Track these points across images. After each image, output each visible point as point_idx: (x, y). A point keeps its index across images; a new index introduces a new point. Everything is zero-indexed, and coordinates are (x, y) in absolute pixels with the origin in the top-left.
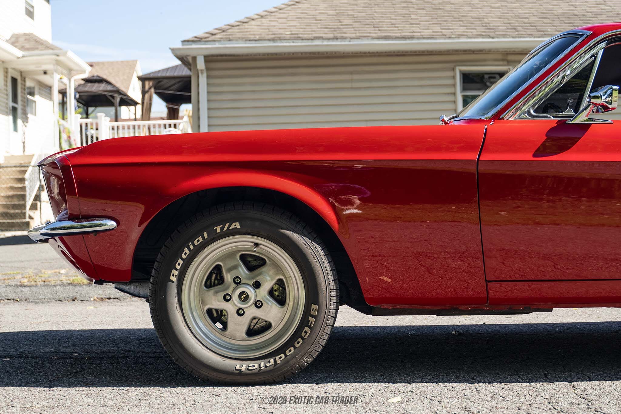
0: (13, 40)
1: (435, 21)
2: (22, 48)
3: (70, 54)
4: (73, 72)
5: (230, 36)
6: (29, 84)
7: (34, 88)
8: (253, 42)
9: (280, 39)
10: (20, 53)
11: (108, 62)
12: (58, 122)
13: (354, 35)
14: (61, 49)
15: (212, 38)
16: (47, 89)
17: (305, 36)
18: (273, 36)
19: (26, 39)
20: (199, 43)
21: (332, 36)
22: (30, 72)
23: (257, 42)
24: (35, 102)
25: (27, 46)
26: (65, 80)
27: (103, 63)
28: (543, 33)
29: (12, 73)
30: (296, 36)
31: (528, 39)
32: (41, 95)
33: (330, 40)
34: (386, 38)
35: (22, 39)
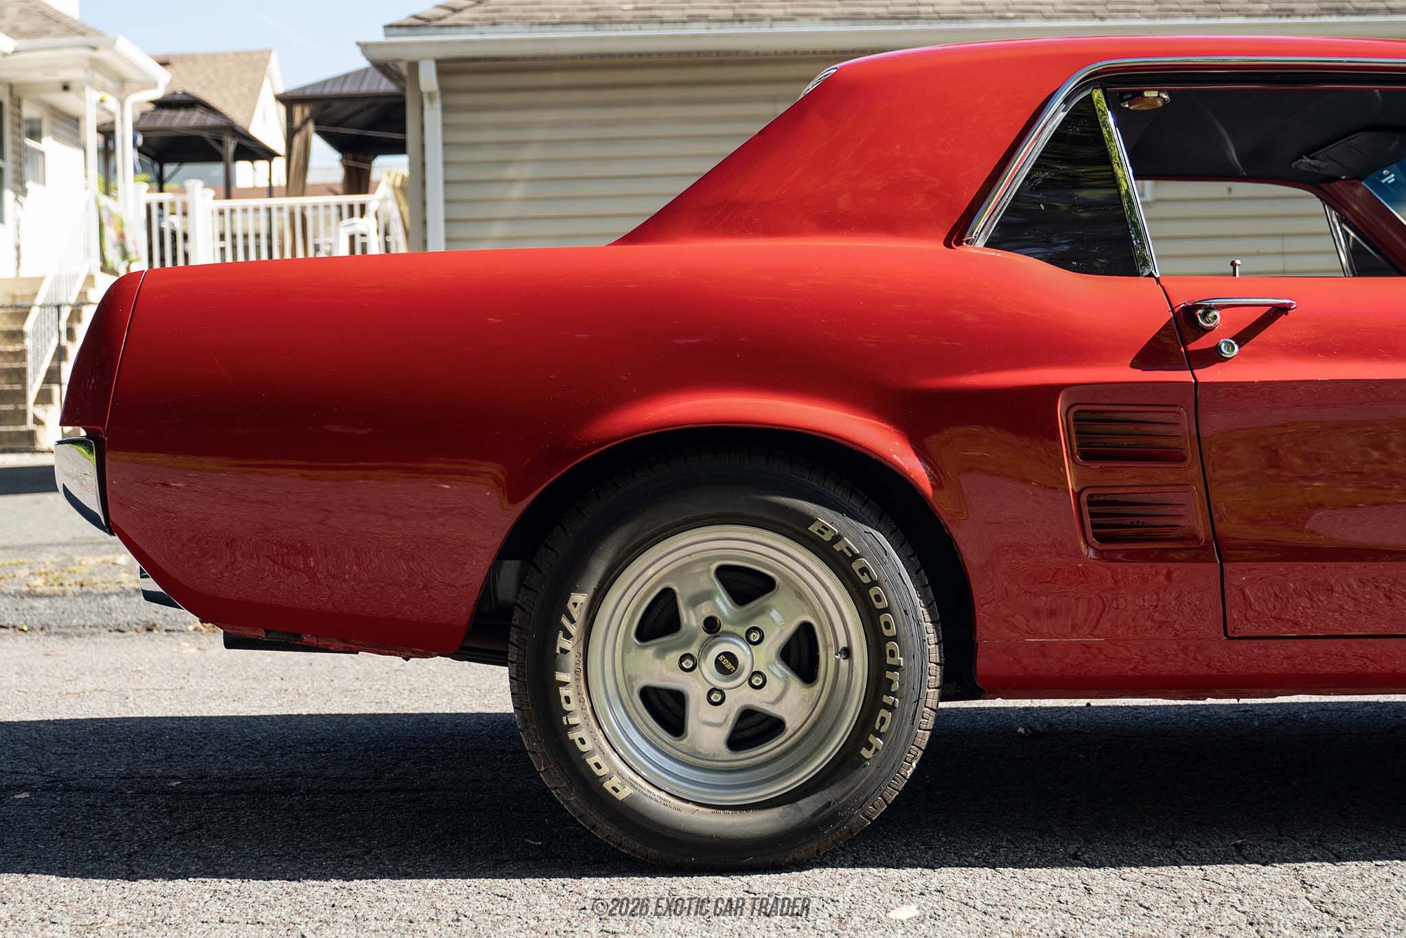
2: (14, 32)
3: (124, 45)
4: (128, 86)
5: (496, 15)
6: (28, 111)
7: (40, 121)
8: (549, 28)
9: (610, 21)
10: (8, 44)
11: (205, 56)
12: (97, 201)
13: (779, 12)
14: (101, 34)
15: (453, 19)
16: (70, 123)
17: (668, 13)
18: (594, 14)
19: (21, 11)
20: (422, 30)
21: (729, 13)
22: (31, 87)
23: (558, 28)
24: (43, 153)
25: (24, 26)
26: (112, 104)
27: (193, 58)
30: (647, 13)
31: (1182, 21)
32: (55, 136)
33: (726, 25)
34: (854, 18)
35: (11, 11)
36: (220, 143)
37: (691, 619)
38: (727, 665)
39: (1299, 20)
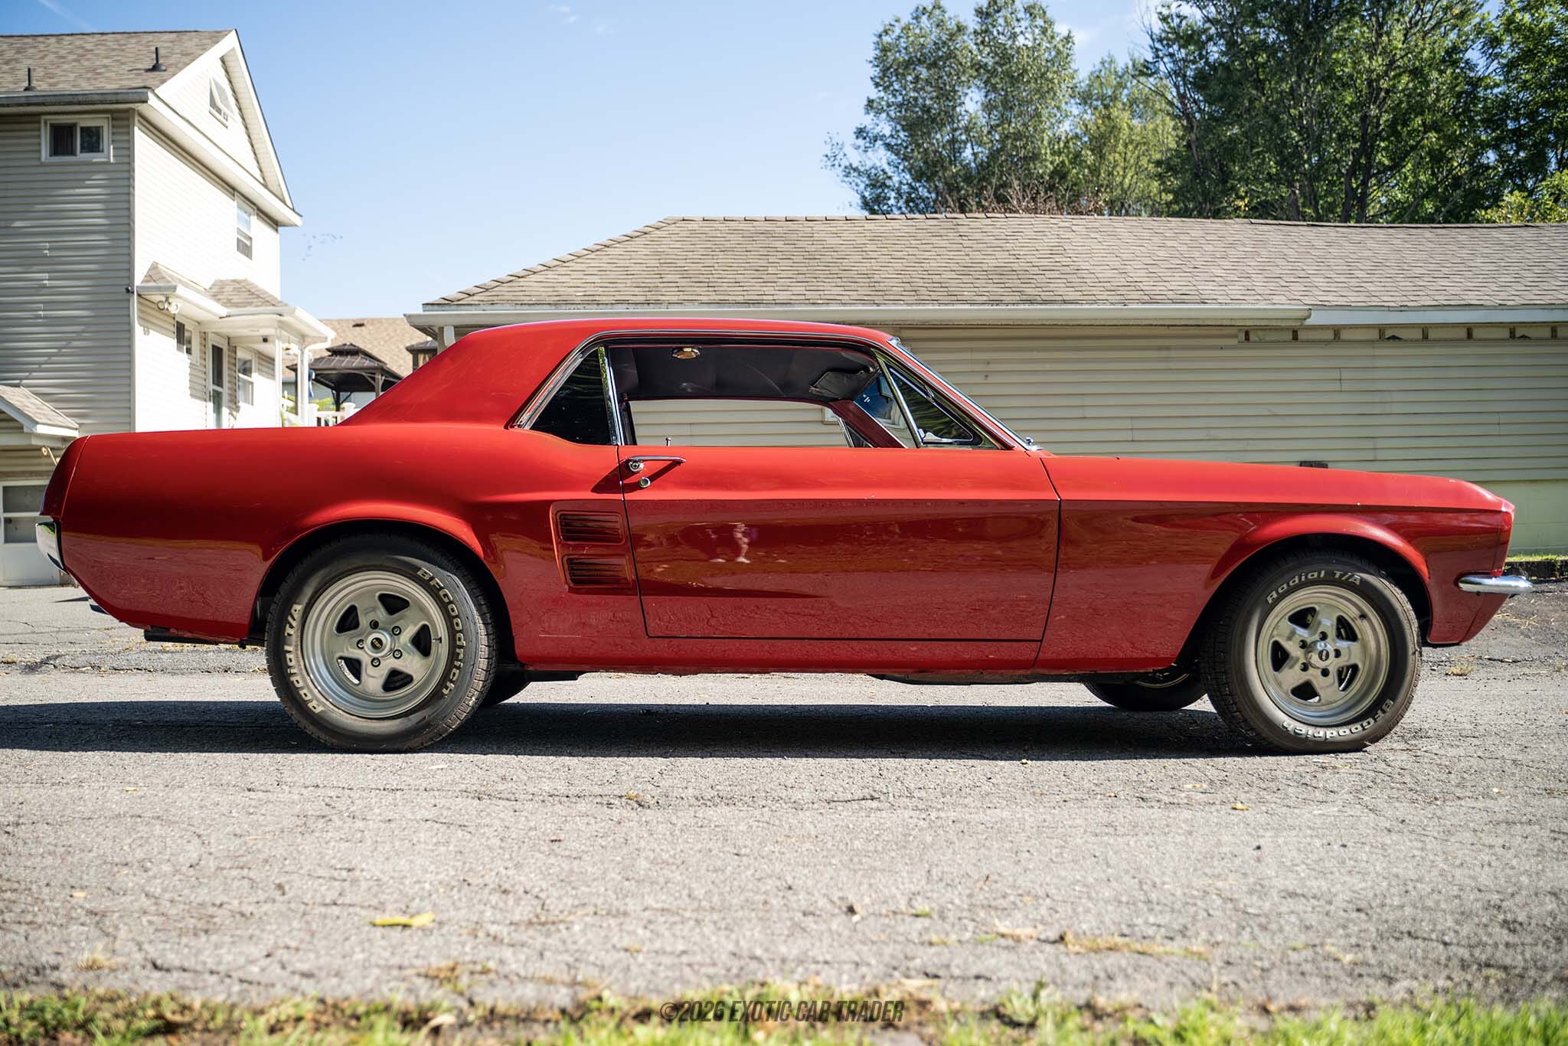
0: (214, 290)
1: (801, 278)
2: (228, 303)
3: (300, 313)
4: (308, 340)
5: (495, 298)
6: (241, 354)
7: (251, 361)
8: (527, 307)
9: (567, 303)
10: (223, 311)
11: (387, 319)
12: (282, 416)
13: (675, 299)
14: (286, 305)
15: (469, 300)
16: (267, 362)
17: (604, 298)
18: (558, 298)
19: (234, 289)
20: (447, 307)
21: (642, 299)
22: (240, 338)
23: (532, 307)
24: (252, 383)
25: (236, 299)
26: (295, 349)
27: (380, 321)
28: (955, 298)
29: (213, 340)
30: (591, 298)
31: (930, 307)
32: (260, 371)
33: (639, 306)
34: (719, 303)
35: (228, 289)
36: (374, 379)
37: (364, 621)
38: (377, 645)
39: (1004, 307)
